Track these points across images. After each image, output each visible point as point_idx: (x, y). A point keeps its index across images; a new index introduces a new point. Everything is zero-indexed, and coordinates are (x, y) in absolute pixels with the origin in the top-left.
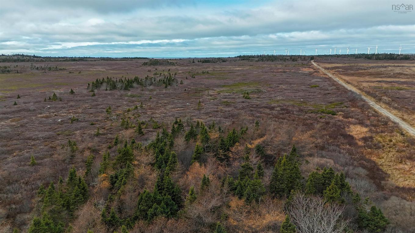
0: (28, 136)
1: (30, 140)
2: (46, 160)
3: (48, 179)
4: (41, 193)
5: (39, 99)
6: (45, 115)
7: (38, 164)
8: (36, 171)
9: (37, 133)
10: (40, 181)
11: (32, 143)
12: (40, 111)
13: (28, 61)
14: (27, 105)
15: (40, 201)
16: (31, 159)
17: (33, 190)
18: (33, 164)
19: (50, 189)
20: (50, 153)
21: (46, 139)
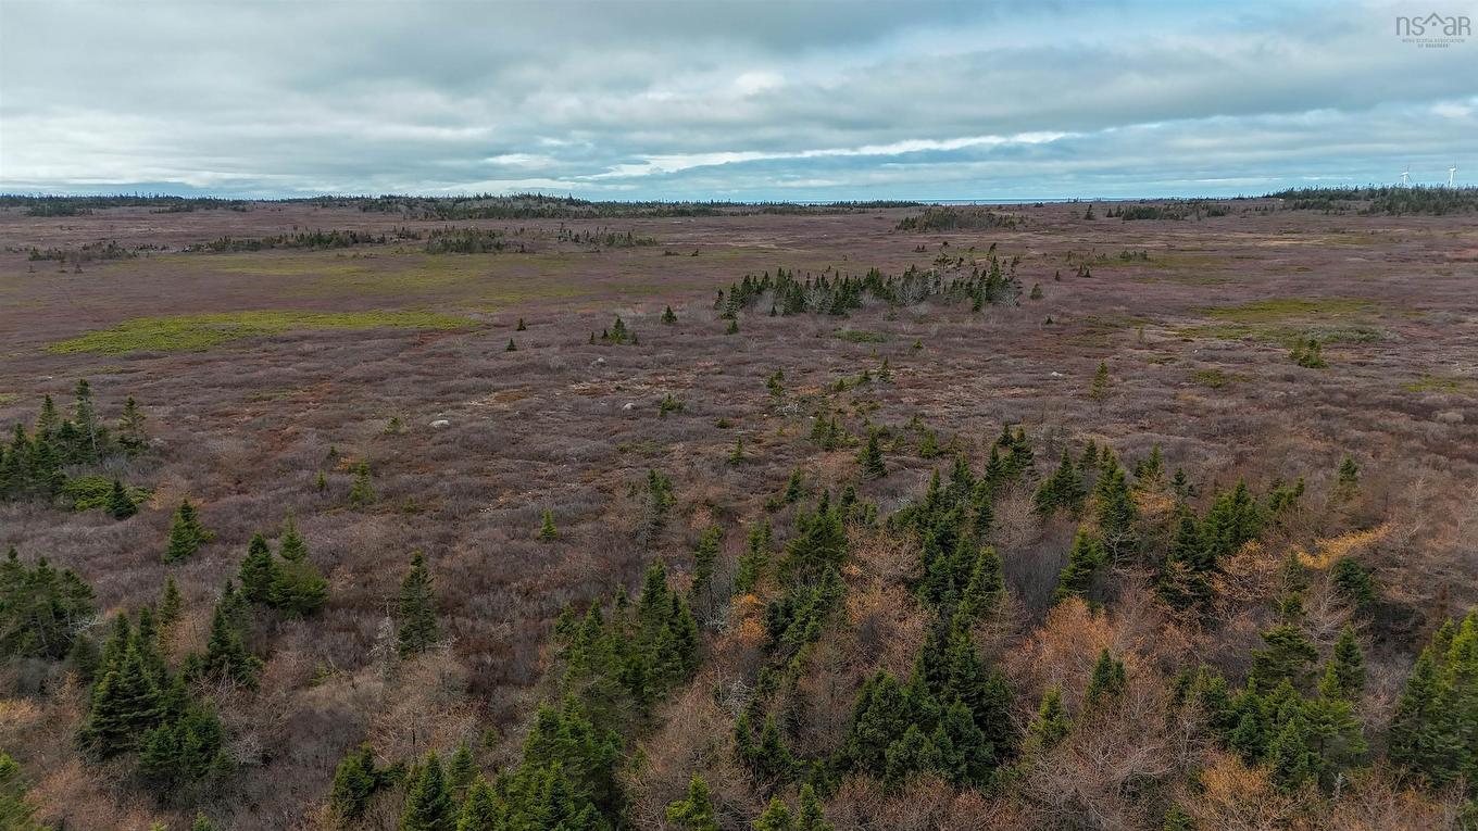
0: (540, 448)
1: (544, 460)
2: (583, 527)
3: (585, 586)
4: (565, 630)
5: (575, 336)
6: (588, 386)
7: (563, 539)
8: (556, 559)
9: (564, 440)
10: (564, 590)
11: (550, 472)
12: (574, 373)
13: (553, 216)
14: (541, 351)
15: (561, 656)
16: (544, 522)
17: (542, 615)
18: (549, 537)
19: (591, 622)
20: (596, 506)
21: (590, 460)
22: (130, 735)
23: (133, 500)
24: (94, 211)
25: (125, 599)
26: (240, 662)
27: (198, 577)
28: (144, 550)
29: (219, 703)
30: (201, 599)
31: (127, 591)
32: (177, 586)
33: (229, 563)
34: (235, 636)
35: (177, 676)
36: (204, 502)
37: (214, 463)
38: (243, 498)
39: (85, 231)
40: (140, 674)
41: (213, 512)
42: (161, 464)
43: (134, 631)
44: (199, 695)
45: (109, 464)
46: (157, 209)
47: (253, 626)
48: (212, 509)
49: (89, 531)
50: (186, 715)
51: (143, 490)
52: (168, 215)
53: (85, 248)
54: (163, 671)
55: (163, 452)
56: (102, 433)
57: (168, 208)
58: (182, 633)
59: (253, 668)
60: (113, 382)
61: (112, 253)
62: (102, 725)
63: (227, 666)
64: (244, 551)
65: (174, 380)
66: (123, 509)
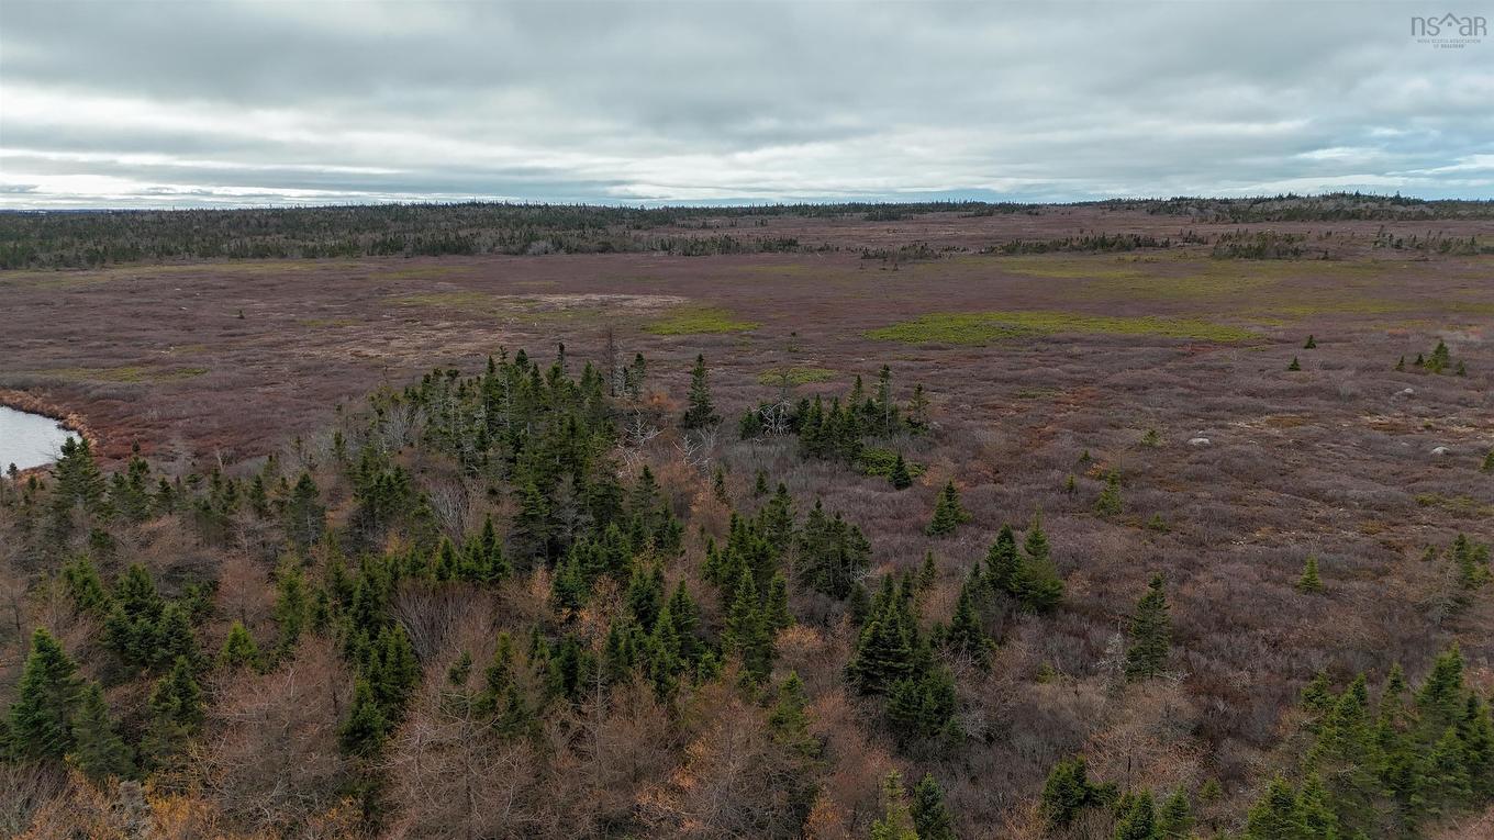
0: (1313, 484)
1: (1316, 498)
2: (1356, 585)
3: (1349, 655)
4: (1316, 701)
5: (1378, 360)
6: (1387, 419)
7: (1327, 593)
8: (1316, 616)
9: (1345, 480)
10: (1322, 653)
11: (1322, 513)
12: (1371, 403)
13: (1371, 217)
14: (1331, 374)
15: (1307, 728)
16: (1306, 569)
17: (1290, 674)
18: (1310, 588)
19: (1350, 702)
20: (1376, 563)
21: (1374, 509)
22: (883, 680)
23: (910, 474)
24: (915, 216)
25: (894, 560)
26: (977, 641)
27: (952, 554)
28: (914, 519)
29: (954, 672)
30: (952, 574)
31: (897, 553)
32: (935, 557)
33: (979, 546)
34: (975, 616)
35: (926, 638)
36: (966, 485)
37: (978, 451)
38: (998, 488)
39: (907, 232)
40: (897, 630)
41: (971, 496)
42: (935, 445)
43: (897, 589)
44: (941, 661)
45: (896, 439)
46: (963, 214)
47: (993, 609)
48: (971, 493)
49: (875, 494)
50: (928, 677)
51: (919, 467)
52: (973, 220)
53: (903, 249)
54: (915, 631)
55: (939, 435)
56: (894, 412)
57: (972, 213)
58: (933, 601)
59: (989, 650)
60: (908, 368)
61: (922, 253)
62: (864, 665)
63: (966, 642)
64: (993, 537)
65: (956, 371)
66: (901, 481)
